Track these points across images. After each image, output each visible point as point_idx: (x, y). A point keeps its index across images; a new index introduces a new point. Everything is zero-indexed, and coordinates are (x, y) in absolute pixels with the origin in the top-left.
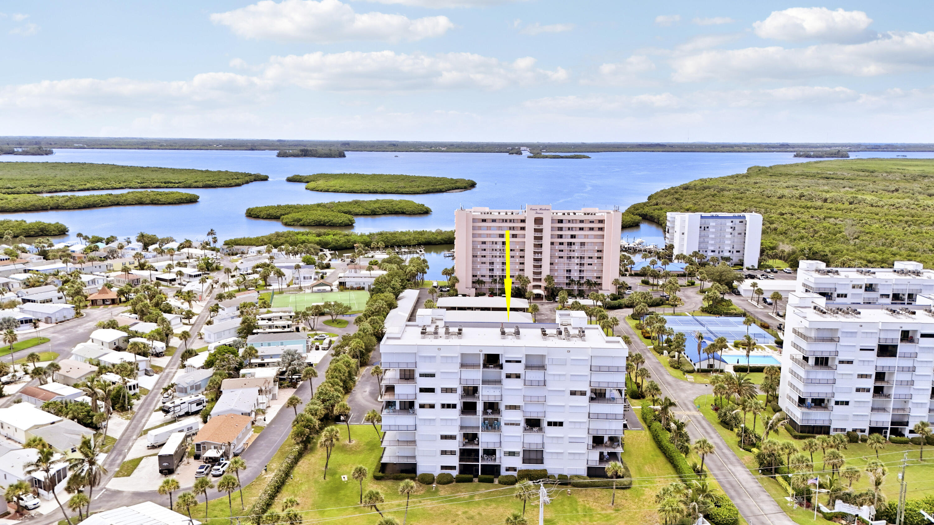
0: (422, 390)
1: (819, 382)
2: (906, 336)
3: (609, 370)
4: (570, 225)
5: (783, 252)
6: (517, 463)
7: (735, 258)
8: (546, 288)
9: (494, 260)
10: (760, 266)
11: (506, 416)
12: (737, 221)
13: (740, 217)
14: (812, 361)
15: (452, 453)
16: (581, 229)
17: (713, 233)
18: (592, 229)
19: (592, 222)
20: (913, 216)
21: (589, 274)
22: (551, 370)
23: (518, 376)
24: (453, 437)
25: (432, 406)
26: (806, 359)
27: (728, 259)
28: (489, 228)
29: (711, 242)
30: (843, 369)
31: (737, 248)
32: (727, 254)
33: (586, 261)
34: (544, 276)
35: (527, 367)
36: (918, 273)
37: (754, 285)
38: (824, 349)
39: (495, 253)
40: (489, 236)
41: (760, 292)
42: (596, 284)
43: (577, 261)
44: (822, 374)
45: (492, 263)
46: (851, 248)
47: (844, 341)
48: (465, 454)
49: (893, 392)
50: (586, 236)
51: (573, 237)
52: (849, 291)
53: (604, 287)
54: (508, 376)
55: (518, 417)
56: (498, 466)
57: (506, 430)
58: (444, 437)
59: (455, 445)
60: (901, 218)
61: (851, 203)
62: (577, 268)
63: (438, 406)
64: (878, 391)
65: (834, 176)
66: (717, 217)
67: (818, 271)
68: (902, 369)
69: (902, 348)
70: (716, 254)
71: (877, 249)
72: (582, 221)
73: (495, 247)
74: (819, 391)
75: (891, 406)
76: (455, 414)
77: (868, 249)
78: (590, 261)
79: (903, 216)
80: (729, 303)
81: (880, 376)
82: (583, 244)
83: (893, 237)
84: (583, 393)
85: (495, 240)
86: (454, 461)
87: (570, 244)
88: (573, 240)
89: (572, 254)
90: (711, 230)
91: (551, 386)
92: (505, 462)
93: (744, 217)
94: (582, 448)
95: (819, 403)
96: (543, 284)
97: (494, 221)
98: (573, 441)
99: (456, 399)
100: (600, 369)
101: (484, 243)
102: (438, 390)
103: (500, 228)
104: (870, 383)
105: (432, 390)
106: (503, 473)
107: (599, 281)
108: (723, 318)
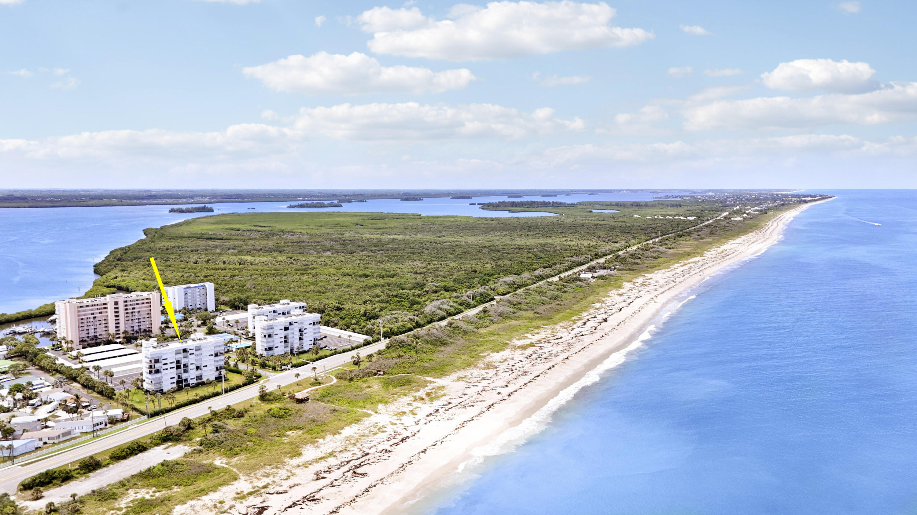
0: (164, 364)
1: (270, 342)
2: (291, 324)
3: (220, 346)
4: (131, 303)
5: (224, 301)
6: (195, 381)
7: (203, 307)
8: (124, 338)
9: (89, 328)
10: (217, 310)
11: (191, 367)
12: (201, 288)
13: (202, 286)
14: (267, 336)
15: (174, 383)
16: (138, 304)
17: (190, 296)
18: (143, 303)
19: (142, 300)
20: (275, 270)
21: (144, 327)
22: (203, 350)
23: (193, 354)
24: (174, 378)
25: (167, 369)
26: (265, 336)
27: (199, 309)
28: (84, 311)
29: (190, 301)
30: (276, 336)
31: (203, 302)
32: (199, 306)
33: (142, 320)
34: (121, 332)
35: (196, 350)
36: (288, 304)
37: (224, 319)
38: (270, 332)
39: (89, 324)
40: (84, 315)
41: (228, 321)
42: (149, 331)
43: (137, 321)
44: (270, 339)
45: (88, 330)
46: (254, 294)
47: (275, 328)
48: (178, 382)
49: (289, 341)
50: (140, 308)
51: (133, 309)
52: (268, 314)
53: (153, 332)
54: (190, 354)
55: (194, 367)
56: (189, 384)
57: (191, 372)
58: (171, 378)
59: (175, 380)
60: (269, 272)
61: (240, 264)
62: (137, 324)
63: (169, 369)
64: (286, 342)
65: (214, 236)
66: (191, 287)
67: (256, 308)
68: (291, 333)
69: (290, 327)
70: (193, 307)
71: (266, 293)
72: (137, 300)
73: (89, 320)
74: (270, 345)
75: (289, 345)
76: (175, 370)
77: (261, 293)
78: (144, 320)
79: (271, 270)
80: (215, 328)
81: (285, 337)
82: (139, 312)
83: (270, 285)
84: (212, 355)
85: (88, 316)
86: (175, 385)
87: (132, 313)
88: (133, 311)
89: (134, 318)
90: (189, 294)
91: (203, 355)
92: (191, 382)
93: (205, 286)
94: (213, 372)
95: (270, 349)
96: (122, 335)
97: (87, 306)
98: (211, 370)
99: (174, 365)
100: (217, 346)
101: (83, 319)
102: (169, 363)
103: (92, 310)
104: (283, 340)
105: (167, 364)
106: (191, 385)
107: (150, 329)
108: (217, 335)
